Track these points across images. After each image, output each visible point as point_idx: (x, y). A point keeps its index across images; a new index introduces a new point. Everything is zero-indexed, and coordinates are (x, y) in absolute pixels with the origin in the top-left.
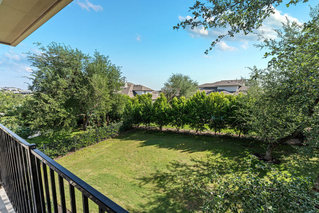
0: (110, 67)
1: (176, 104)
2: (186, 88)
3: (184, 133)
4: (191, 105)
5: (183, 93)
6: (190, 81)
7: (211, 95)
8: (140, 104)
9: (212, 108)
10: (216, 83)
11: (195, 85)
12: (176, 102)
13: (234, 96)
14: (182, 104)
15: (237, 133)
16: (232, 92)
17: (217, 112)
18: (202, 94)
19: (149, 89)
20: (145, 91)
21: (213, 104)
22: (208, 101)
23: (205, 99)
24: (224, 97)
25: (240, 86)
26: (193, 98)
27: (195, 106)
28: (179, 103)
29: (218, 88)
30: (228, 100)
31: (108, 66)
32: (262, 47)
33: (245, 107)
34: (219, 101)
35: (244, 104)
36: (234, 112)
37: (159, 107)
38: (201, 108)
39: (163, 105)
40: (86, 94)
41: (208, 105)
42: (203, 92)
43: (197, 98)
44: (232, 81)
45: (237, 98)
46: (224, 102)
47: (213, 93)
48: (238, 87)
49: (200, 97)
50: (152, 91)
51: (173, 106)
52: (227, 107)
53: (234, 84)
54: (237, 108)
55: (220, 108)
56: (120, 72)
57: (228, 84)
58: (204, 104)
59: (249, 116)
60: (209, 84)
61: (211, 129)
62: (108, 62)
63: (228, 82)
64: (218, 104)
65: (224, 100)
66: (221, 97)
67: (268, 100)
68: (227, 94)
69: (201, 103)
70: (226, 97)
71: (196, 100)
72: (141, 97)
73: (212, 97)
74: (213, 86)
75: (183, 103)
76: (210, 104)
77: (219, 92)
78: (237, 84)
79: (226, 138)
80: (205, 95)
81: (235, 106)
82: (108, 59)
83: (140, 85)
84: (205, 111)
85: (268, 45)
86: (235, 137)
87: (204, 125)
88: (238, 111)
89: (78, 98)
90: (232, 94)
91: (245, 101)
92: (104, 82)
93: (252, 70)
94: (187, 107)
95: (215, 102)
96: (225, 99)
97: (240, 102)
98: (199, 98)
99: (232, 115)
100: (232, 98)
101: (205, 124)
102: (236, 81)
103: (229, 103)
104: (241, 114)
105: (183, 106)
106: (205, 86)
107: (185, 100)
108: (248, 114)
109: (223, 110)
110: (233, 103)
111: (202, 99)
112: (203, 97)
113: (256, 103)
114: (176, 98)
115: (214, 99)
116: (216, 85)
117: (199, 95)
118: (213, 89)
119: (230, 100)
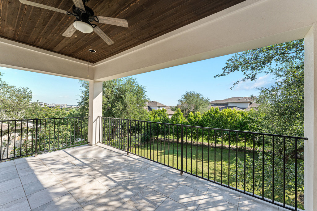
0: (137, 87)
1: (192, 118)
2: (199, 104)
3: (200, 145)
4: (206, 119)
5: (196, 108)
6: (202, 98)
7: (225, 111)
8: (159, 118)
9: (226, 122)
10: (227, 100)
11: (207, 101)
12: (192, 116)
13: (246, 112)
14: (197, 118)
15: (251, 147)
16: (243, 109)
17: (230, 126)
18: (216, 110)
19: (163, 105)
20: (159, 107)
21: (227, 119)
22: (222, 116)
23: (219, 114)
24: (236, 112)
25: (251, 103)
26: (207, 114)
27: (210, 120)
28: (194, 118)
29: (229, 105)
30: (240, 115)
31: (135, 86)
32: (267, 73)
33: (257, 122)
34: (232, 117)
35: (256, 119)
36: (247, 126)
37: (176, 121)
38: (216, 122)
39: (180, 119)
40: (121, 109)
41: (222, 119)
42: (217, 108)
43: (211, 113)
44: (242, 98)
45: (249, 114)
46: (237, 117)
47: (226, 109)
48: (249, 104)
49: (214, 112)
50: (165, 106)
51: (190, 120)
52: (239, 122)
53: (244, 100)
54: (249, 123)
55: (233, 123)
56: (145, 91)
57: (238, 101)
58: (218, 118)
59: (260, 129)
60: (220, 101)
61: (225, 142)
62: (136, 83)
63: (239, 99)
64: (232, 119)
65: (236, 116)
66: (234, 112)
67: (276, 115)
68: (239, 111)
69: (215, 118)
70: (238, 113)
71: (210, 115)
72: (157, 112)
73: (225, 113)
74: (224, 102)
75: (199, 118)
76: (224, 119)
77: (231, 108)
78: (248, 100)
79: (241, 151)
80: (218, 110)
81: (247, 120)
82: (136, 81)
83: (154, 101)
84: (219, 125)
85: (272, 71)
86: (249, 150)
87: (218, 138)
88: (251, 125)
89: (115, 112)
90: (244, 110)
91: (256, 116)
92: (134, 99)
93: (260, 90)
94: (202, 121)
95: (228, 117)
96: (238, 115)
97: (252, 118)
98: (213, 114)
99: (245, 129)
100: (244, 114)
101: (220, 137)
102: (247, 98)
103: (241, 118)
104: (253, 128)
105: (199, 120)
106: (216, 103)
107: (200, 115)
108: (260, 128)
109: (236, 124)
110: (245, 118)
111: (216, 114)
112: (216, 112)
113: (266, 118)
114: (191, 113)
115: (227, 114)
116: (227, 101)
117: (213, 110)
118: (224, 106)
119: (242, 115)
